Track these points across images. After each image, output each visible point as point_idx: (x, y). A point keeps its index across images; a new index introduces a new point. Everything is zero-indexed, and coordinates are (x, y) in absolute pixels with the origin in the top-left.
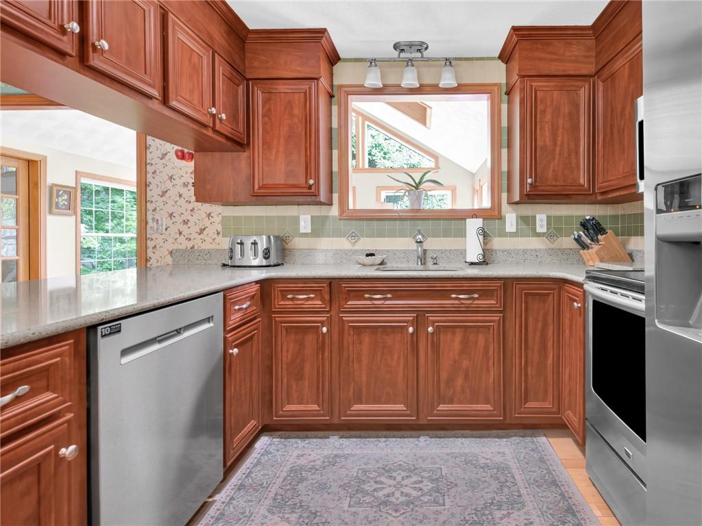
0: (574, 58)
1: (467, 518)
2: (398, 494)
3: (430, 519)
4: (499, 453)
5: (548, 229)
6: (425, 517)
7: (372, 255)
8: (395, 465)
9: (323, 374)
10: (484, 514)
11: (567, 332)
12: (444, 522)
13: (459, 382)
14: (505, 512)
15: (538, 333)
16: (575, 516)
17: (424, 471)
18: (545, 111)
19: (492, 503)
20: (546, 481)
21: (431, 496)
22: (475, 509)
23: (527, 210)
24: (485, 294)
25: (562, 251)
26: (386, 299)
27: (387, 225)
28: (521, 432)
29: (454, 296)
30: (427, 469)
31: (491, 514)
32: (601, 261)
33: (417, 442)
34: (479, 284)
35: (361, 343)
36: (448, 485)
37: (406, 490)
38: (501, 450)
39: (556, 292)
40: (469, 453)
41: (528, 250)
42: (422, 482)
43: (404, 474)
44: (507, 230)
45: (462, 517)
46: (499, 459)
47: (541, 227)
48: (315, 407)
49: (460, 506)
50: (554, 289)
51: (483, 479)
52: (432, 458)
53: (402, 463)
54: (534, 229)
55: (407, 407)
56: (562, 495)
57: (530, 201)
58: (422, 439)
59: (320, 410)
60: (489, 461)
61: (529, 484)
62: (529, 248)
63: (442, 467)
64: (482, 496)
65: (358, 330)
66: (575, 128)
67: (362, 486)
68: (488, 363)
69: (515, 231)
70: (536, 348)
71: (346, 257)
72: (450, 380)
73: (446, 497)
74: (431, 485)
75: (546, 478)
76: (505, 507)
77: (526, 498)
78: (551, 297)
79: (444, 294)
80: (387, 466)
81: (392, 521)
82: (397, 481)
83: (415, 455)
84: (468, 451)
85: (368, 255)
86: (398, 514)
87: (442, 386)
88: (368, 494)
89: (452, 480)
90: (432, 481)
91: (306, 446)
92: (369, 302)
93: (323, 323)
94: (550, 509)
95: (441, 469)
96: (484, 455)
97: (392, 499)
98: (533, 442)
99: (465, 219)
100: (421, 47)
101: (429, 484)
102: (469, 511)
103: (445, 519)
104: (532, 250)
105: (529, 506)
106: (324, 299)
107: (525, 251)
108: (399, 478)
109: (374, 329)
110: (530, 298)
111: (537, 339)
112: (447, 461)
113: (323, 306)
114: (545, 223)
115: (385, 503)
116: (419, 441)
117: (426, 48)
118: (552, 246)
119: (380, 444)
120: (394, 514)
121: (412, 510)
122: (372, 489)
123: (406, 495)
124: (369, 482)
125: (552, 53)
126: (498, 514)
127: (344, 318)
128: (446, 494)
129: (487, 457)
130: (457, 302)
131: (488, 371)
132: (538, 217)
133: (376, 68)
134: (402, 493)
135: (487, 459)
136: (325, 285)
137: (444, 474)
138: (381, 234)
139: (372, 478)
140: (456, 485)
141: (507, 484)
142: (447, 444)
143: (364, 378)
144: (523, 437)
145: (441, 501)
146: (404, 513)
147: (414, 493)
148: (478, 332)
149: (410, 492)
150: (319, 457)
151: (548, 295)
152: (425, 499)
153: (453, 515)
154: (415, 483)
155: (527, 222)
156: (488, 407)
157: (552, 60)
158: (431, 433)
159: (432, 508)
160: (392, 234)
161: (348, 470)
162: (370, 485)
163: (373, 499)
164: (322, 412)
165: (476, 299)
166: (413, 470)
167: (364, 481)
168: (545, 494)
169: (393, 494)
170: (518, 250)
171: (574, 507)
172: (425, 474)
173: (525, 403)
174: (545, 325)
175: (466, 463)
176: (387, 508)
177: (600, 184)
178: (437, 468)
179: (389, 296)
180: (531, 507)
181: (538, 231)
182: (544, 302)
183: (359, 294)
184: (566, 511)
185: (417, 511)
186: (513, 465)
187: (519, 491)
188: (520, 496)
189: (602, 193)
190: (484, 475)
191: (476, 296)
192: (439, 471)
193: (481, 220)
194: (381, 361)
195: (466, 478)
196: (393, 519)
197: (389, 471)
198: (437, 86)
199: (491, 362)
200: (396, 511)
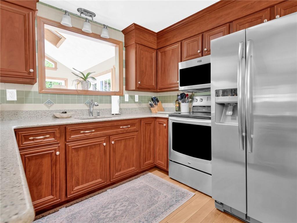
0: (151, 42)
1: (148, 205)
2: (118, 212)
3: (137, 212)
4: (141, 183)
5: (139, 100)
6: (135, 212)
7: (66, 112)
8: (106, 204)
9: (56, 177)
10: (152, 201)
11: (158, 134)
12: (142, 210)
13: (123, 162)
14: (157, 197)
15: (148, 137)
16: (174, 188)
17: (120, 200)
18: (143, 58)
19: (152, 197)
20: (160, 184)
21: (130, 205)
22: (148, 201)
23: (132, 93)
24: (133, 125)
25: (143, 108)
26: (92, 132)
27: (70, 97)
28: (142, 174)
29: (121, 127)
30: (121, 199)
31: (154, 200)
32: (158, 111)
33: (107, 193)
34: (130, 121)
35: (79, 156)
36: (133, 200)
37: (120, 209)
38: (141, 182)
39: (153, 122)
40: (131, 187)
41: (133, 108)
42: (123, 203)
43: (113, 205)
44: (125, 101)
45: (147, 205)
46: (142, 184)
47: (137, 100)
48: (51, 197)
49: (143, 203)
50: (153, 121)
51: (143, 192)
52: (119, 195)
53: (108, 202)
54: (134, 100)
55: (102, 179)
56: (167, 185)
57: (139, 90)
58: (108, 190)
59: (54, 198)
60: (139, 187)
61: (157, 187)
62: (133, 107)
63: (125, 195)
64: (147, 197)
65: (77, 150)
66: (152, 66)
67: (99, 218)
68: (133, 151)
69: (128, 101)
70: (148, 142)
71: (45, 114)
72: (120, 162)
73: (136, 203)
74: (127, 203)
75: (160, 183)
76: (156, 196)
77: (159, 191)
78: (152, 124)
79: (117, 127)
80: (103, 206)
81: (124, 220)
82: (113, 208)
83: (111, 197)
84: (130, 187)
85: (63, 113)
86: (124, 217)
87: (117, 165)
88: (105, 218)
89: (133, 197)
90: (126, 201)
91: (48, 220)
92: (83, 135)
93: (55, 150)
94: (167, 190)
95: (125, 196)
96: (136, 185)
97: (116, 214)
98: (148, 175)
99: (110, 96)
100: (92, 15)
101: (126, 203)
102: (147, 203)
103: (142, 209)
104: (134, 108)
105: (162, 192)
106: (57, 137)
107: (132, 109)
108: (112, 207)
109: (85, 148)
110: (146, 125)
111: (148, 139)
112: (125, 193)
113: (56, 140)
114: (138, 98)
115: (116, 217)
116: (108, 192)
117: (95, 16)
118: (140, 107)
119: (91, 201)
120: (123, 218)
121: (128, 213)
122: (105, 216)
123: (121, 210)
124: (101, 215)
125: (145, 38)
126: (156, 199)
127: (69, 145)
128: (135, 202)
129: (138, 185)
130: (123, 129)
131: (133, 154)
132: (135, 95)
133: (68, 16)
134: (119, 211)
135: (138, 186)
136: (57, 129)
137: (128, 197)
138: (67, 102)
139: (101, 213)
140: (136, 198)
141: (151, 190)
142: (120, 188)
143: (80, 173)
144: (143, 175)
145: (136, 205)
146: (126, 216)
147: (124, 208)
148: (130, 140)
149: (121, 209)
150: (62, 220)
151: (151, 123)
152: (129, 207)
153: (143, 206)
154: (120, 205)
155: (132, 97)
156: (134, 168)
157: (145, 40)
158: (110, 187)
159: (134, 209)
160: (73, 102)
161: (85, 216)
162: (102, 215)
163: (109, 219)
164: (55, 198)
165: (129, 127)
166: (115, 202)
167: (98, 216)
168: (163, 187)
169: (116, 213)
170: (130, 108)
171: (172, 187)
172: (121, 201)
173: (145, 162)
174: (150, 133)
175: (133, 190)
176: (118, 218)
177: (159, 86)
178: (124, 197)
179: (93, 131)
180: (163, 192)
181: (136, 101)
182: (150, 126)
183: (77, 131)
184: (171, 188)
185: (130, 212)
186: (148, 184)
187: (156, 190)
188: (157, 191)
189: (160, 89)
190: (142, 191)
191: (129, 126)
192: (126, 197)
193: (119, 96)
194: (89, 161)
195: (137, 194)
196: (124, 219)
197: (105, 207)
198: (100, 36)
199: (134, 151)
200: (123, 217)
